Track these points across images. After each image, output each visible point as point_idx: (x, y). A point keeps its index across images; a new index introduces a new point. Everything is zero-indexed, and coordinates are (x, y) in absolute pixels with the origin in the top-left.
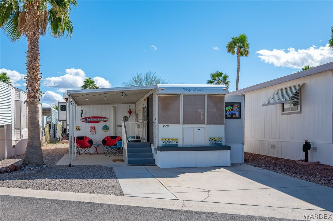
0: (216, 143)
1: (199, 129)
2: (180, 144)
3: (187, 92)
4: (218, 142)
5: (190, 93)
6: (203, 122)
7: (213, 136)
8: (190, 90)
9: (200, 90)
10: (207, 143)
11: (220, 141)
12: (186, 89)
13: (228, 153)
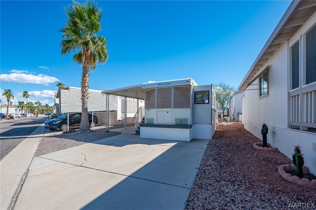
0: (182, 122)
1: (167, 112)
2: (155, 122)
3: (160, 86)
4: (184, 122)
5: (162, 86)
6: (170, 107)
7: (179, 117)
8: (161, 85)
9: (169, 84)
10: (174, 123)
11: (185, 121)
12: (159, 84)
13: (188, 130)
